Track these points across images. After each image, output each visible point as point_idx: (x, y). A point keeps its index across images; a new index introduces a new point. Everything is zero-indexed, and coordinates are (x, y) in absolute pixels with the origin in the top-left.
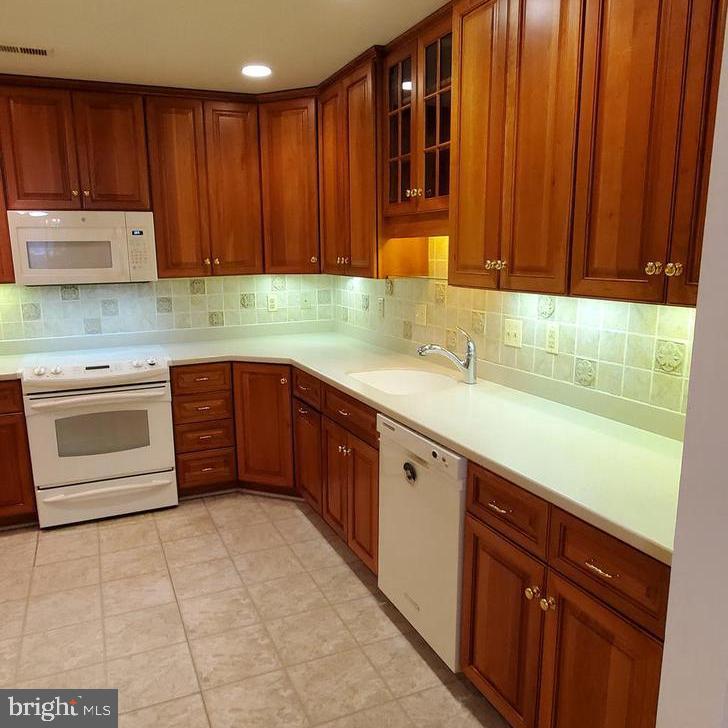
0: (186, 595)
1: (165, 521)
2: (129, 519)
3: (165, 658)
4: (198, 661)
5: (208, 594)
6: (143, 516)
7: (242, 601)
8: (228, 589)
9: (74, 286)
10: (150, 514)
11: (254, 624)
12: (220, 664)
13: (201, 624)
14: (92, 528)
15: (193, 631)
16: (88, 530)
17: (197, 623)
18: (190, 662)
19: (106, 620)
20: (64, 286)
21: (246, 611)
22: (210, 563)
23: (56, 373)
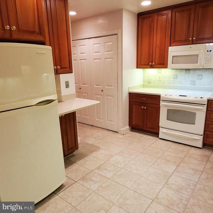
0: (177, 174)
1: (193, 151)
2: (184, 145)
3: (154, 186)
4: (161, 192)
5: (183, 178)
6: (188, 146)
7: (191, 187)
8: (191, 180)
9: (189, 70)
10: (191, 147)
11: (188, 195)
12: (166, 198)
13: (172, 184)
14: (172, 143)
15: (168, 184)
16: (170, 143)
17: (171, 183)
18: (158, 191)
19: (151, 167)
20: (186, 70)
21: (189, 190)
22: (193, 169)
23: (170, 96)
